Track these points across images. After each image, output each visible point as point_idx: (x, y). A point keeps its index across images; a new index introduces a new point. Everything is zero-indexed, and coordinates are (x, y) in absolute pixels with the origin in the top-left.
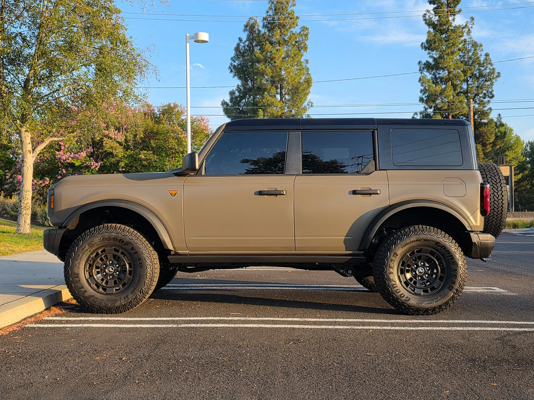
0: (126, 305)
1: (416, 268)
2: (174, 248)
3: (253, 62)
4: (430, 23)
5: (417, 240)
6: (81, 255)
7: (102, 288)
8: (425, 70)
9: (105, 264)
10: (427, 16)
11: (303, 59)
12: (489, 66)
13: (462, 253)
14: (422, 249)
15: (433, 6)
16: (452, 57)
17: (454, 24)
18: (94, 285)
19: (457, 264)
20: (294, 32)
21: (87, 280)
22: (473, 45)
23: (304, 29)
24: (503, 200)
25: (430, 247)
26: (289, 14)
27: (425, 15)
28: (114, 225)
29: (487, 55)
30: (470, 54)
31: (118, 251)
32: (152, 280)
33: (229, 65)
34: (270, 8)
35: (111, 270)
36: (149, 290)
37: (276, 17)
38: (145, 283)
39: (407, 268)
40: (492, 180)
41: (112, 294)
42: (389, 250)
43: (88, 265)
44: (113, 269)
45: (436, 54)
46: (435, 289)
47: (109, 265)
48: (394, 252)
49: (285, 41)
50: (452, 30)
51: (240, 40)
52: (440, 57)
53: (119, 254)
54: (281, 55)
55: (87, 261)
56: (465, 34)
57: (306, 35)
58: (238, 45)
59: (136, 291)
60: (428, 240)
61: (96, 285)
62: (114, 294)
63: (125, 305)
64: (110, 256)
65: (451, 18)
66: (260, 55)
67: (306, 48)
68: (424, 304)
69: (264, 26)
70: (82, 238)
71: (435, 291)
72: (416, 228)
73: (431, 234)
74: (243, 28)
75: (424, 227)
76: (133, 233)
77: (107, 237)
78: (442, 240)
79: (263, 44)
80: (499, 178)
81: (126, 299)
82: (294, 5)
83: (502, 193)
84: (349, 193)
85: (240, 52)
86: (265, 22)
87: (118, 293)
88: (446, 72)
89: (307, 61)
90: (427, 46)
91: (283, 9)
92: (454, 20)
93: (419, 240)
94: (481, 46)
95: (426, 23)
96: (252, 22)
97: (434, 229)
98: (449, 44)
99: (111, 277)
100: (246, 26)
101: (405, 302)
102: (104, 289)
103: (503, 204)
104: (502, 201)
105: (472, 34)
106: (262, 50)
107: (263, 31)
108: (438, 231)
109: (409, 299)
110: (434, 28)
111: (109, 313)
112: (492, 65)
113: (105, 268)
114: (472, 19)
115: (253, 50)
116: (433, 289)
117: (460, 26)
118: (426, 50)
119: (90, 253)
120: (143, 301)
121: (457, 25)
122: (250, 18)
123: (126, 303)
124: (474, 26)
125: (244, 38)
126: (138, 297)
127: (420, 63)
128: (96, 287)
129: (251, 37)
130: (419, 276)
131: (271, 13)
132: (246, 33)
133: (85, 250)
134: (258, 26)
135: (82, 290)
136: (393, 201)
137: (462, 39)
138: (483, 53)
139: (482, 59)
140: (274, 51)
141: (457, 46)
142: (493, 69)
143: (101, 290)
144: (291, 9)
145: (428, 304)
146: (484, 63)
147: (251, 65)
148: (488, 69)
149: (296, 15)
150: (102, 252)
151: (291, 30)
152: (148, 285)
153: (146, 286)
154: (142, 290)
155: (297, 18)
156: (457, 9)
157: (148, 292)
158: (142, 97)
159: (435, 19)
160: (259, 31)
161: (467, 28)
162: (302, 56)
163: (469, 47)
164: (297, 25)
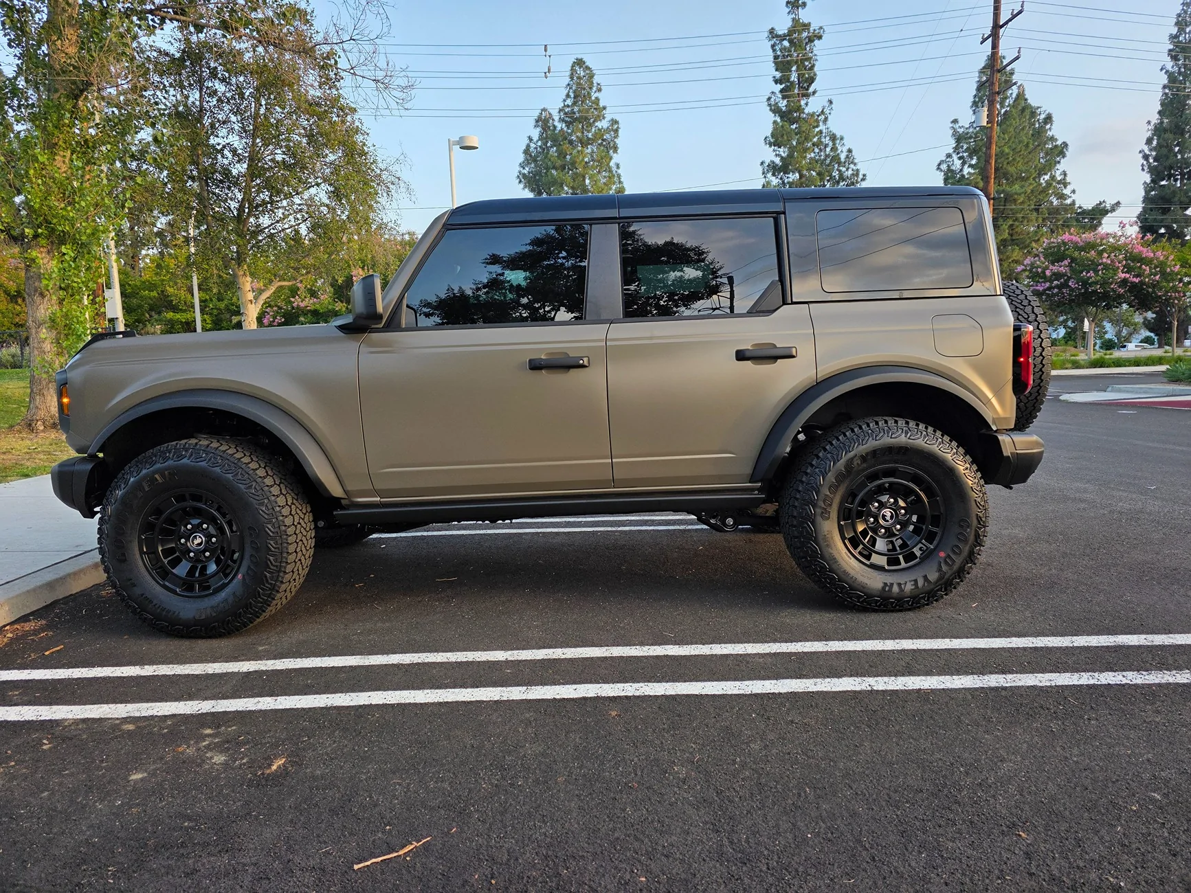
2: (346, 492)
3: (547, 169)
4: (775, 110)
8: (771, 173)
10: (772, 100)
11: (612, 164)
12: (852, 166)
15: (780, 87)
16: (804, 155)
17: (806, 111)
20: (600, 127)
22: (831, 138)
23: (614, 122)
26: (593, 103)
27: (769, 99)
29: (850, 151)
30: (828, 149)
33: (517, 174)
34: (568, 96)
37: (576, 108)
40: (1020, 317)
45: (783, 152)
49: (589, 139)
50: (804, 119)
51: (530, 139)
52: (790, 156)
54: (584, 158)
56: (821, 124)
57: (616, 131)
58: (528, 146)
65: (803, 102)
66: (557, 159)
67: (615, 149)
69: (561, 120)
74: (533, 123)
79: (560, 145)
80: (1033, 312)
82: (600, 90)
83: (1041, 344)
85: (531, 156)
86: (562, 114)
88: (797, 175)
89: (618, 166)
90: (772, 140)
91: (585, 97)
92: (807, 104)
94: (842, 139)
95: (771, 110)
96: (545, 114)
98: (801, 137)
100: (537, 121)
104: (1042, 361)
105: (829, 123)
106: (559, 152)
107: (559, 126)
110: (782, 118)
112: (855, 164)
114: (831, 102)
115: (548, 153)
117: (814, 113)
118: (770, 146)
121: (811, 111)
122: (543, 110)
124: (832, 112)
125: (535, 138)
127: (762, 163)
129: (544, 135)
131: (569, 102)
132: (539, 129)
134: (553, 120)
137: (817, 130)
138: (845, 149)
139: (843, 157)
140: (575, 154)
141: (811, 140)
142: (858, 170)
144: (596, 95)
146: (845, 163)
147: (546, 173)
148: (850, 170)
149: (601, 105)
151: (596, 124)
155: (604, 108)
156: (811, 90)
159: (783, 104)
160: (555, 127)
161: (823, 115)
162: (611, 158)
163: (827, 140)
164: (604, 118)
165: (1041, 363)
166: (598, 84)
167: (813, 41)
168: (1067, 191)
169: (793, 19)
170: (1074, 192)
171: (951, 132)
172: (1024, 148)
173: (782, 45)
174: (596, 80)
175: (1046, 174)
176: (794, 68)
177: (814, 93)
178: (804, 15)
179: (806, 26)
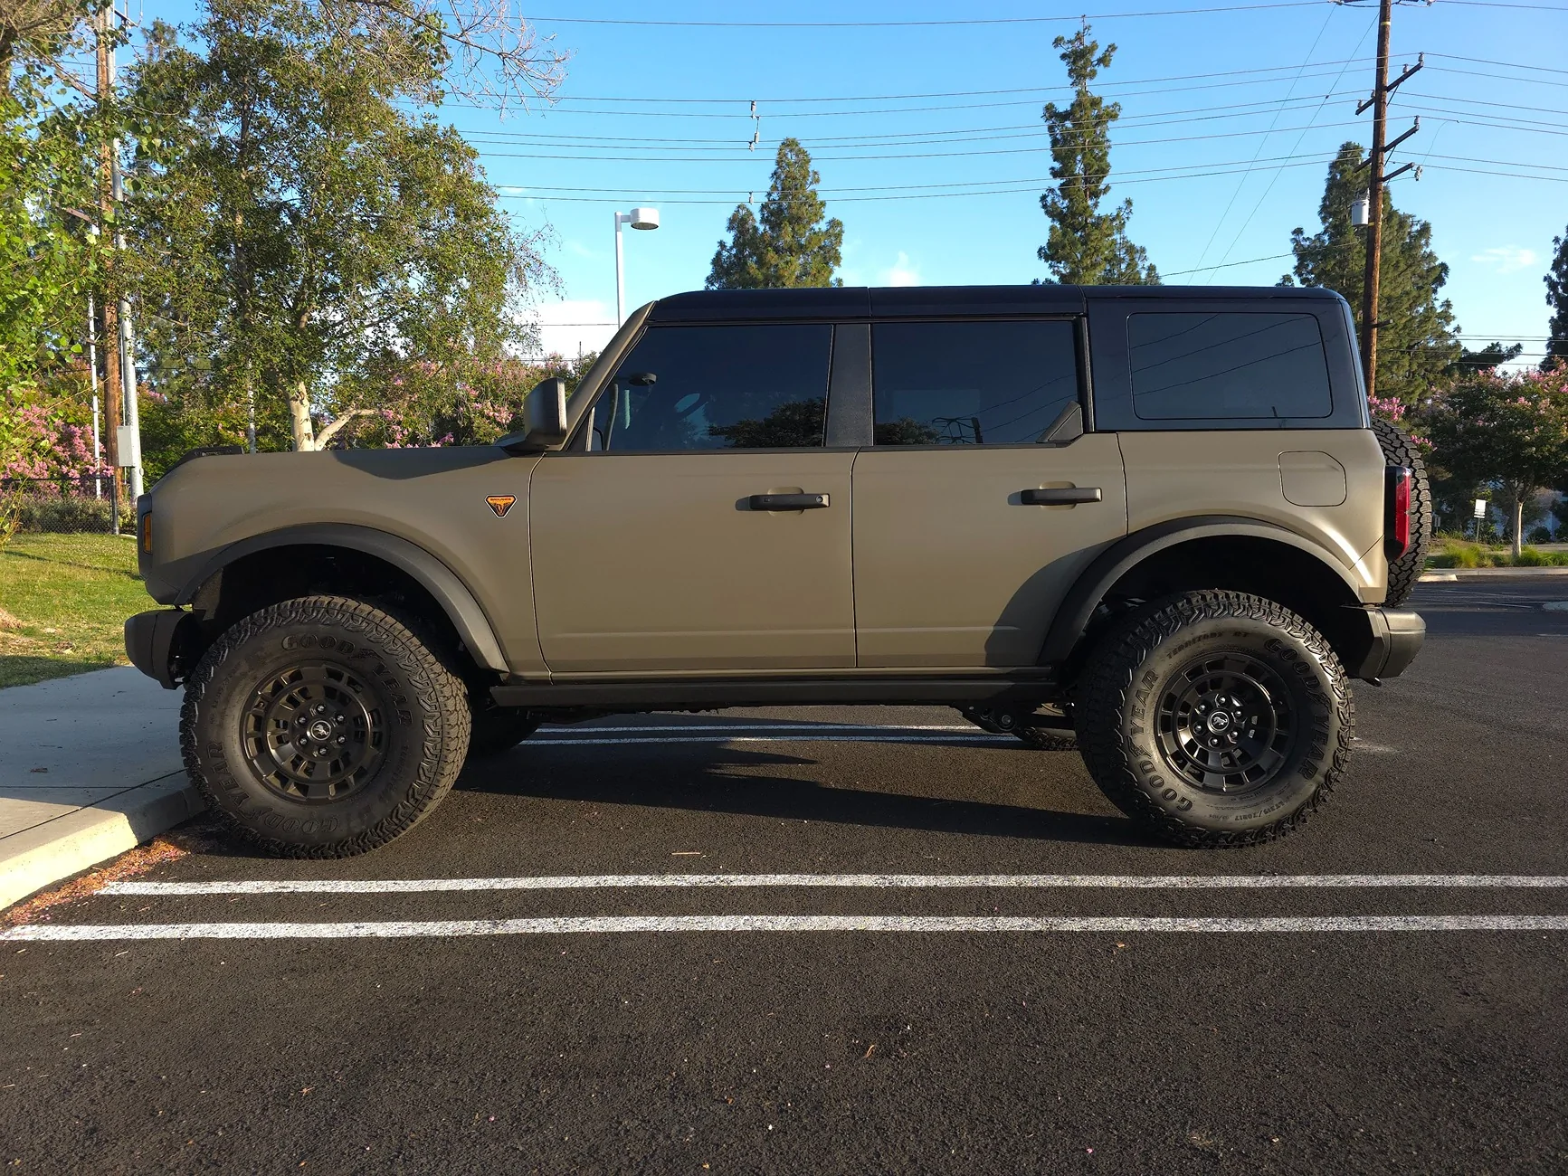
0: (366, 834)
1: (1207, 713)
2: (508, 662)
3: (745, 284)
4: (1051, 211)
5: (1213, 635)
6: (225, 691)
7: (296, 784)
9: (303, 715)
10: (1049, 199)
13: (1341, 669)
14: (1226, 658)
15: (1059, 182)
16: (1093, 273)
17: (1096, 213)
18: (271, 777)
19: (1325, 701)
20: (817, 230)
21: (249, 763)
22: (1127, 250)
23: (835, 224)
24: (1422, 515)
25: (1248, 652)
26: (807, 198)
27: (1044, 198)
28: (326, 599)
29: (1152, 267)
30: (1124, 266)
31: (338, 677)
32: (441, 759)
34: (774, 188)
35: (322, 731)
36: (433, 788)
37: (785, 204)
38: (421, 771)
39: (1180, 714)
41: (326, 802)
42: (1134, 663)
43: (252, 720)
44: (327, 730)
45: (1063, 268)
46: (1262, 772)
47: (316, 718)
48: (1146, 669)
49: (801, 246)
50: (1093, 224)
51: (722, 244)
52: (1073, 273)
53: (342, 685)
54: (794, 272)
55: (247, 707)
56: (1115, 231)
57: (838, 236)
58: (719, 254)
59: (393, 793)
60: (1246, 634)
61: (278, 775)
62: (331, 802)
63: (362, 836)
64: (317, 691)
65: (1090, 203)
66: (757, 272)
67: (837, 259)
68: (1232, 819)
69: (764, 221)
70: (230, 638)
71: (1264, 779)
72: (1208, 598)
73: (1254, 617)
74: (725, 224)
75: (1232, 594)
76: (382, 623)
77: (301, 635)
78: (1285, 631)
79: (762, 253)
80: (1407, 456)
81: (366, 818)
82: (817, 181)
83: (1418, 496)
84: (1012, 500)
85: (722, 267)
86: (765, 212)
87: (341, 800)
90: (1048, 252)
91: (796, 189)
92: (1096, 205)
93: (1220, 635)
94: (1143, 250)
95: (1046, 212)
96: (742, 212)
97: (1260, 601)
98: (1089, 249)
99: (323, 751)
100: (732, 221)
101: (1179, 813)
102: (302, 787)
103: (1421, 525)
104: (1419, 518)
105: (1126, 230)
106: (761, 263)
107: (762, 228)
108: (1273, 606)
109: (1190, 804)
110: (1062, 221)
111: (319, 858)
113: (305, 726)
114: (1129, 202)
115: (746, 263)
116: (1255, 772)
117: (1107, 216)
118: (1047, 261)
119: (253, 685)
120: (418, 821)
121: (1102, 214)
122: (739, 207)
123: (364, 827)
124: (1130, 216)
125: (729, 244)
126: (401, 809)
128: (277, 783)
129: (741, 240)
130: (1215, 736)
131: (775, 196)
132: (733, 233)
133: (237, 674)
134: (753, 219)
135: (235, 791)
136: (1140, 522)
137: (1110, 239)
138: (1146, 265)
139: (1144, 275)
140: (782, 264)
141: (1103, 253)
143: (292, 790)
144: (811, 187)
145: (1245, 817)
149: (819, 199)
150: (293, 678)
151: (812, 226)
152: (431, 775)
153: (423, 778)
154: (411, 792)
155: (823, 204)
156: (1102, 187)
157: (429, 794)
158: (529, 331)
159: (1063, 204)
160: (756, 229)
161: (1118, 221)
162: (831, 272)
163: (1122, 254)
164: (822, 218)
165: (1418, 522)
166: (816, 173)
167: (1105, 122)
168: (1449, 329)
169: (1078, 93)
170: (1458, 329)
171: (1292, 246)
172: (1392, 269)
173: (1063, 126)
174: (812, 167)
175: (1420, 305)
176: (1079, 157)
177: (1107, 188)
178: (1094, 88)
179: (1096, 103)
